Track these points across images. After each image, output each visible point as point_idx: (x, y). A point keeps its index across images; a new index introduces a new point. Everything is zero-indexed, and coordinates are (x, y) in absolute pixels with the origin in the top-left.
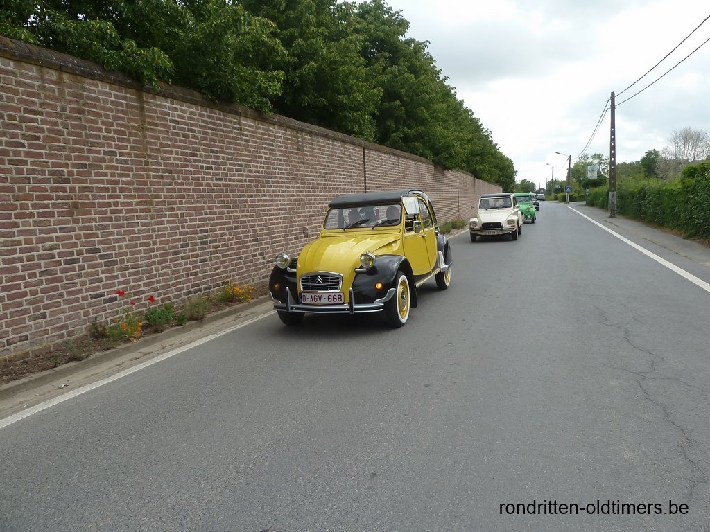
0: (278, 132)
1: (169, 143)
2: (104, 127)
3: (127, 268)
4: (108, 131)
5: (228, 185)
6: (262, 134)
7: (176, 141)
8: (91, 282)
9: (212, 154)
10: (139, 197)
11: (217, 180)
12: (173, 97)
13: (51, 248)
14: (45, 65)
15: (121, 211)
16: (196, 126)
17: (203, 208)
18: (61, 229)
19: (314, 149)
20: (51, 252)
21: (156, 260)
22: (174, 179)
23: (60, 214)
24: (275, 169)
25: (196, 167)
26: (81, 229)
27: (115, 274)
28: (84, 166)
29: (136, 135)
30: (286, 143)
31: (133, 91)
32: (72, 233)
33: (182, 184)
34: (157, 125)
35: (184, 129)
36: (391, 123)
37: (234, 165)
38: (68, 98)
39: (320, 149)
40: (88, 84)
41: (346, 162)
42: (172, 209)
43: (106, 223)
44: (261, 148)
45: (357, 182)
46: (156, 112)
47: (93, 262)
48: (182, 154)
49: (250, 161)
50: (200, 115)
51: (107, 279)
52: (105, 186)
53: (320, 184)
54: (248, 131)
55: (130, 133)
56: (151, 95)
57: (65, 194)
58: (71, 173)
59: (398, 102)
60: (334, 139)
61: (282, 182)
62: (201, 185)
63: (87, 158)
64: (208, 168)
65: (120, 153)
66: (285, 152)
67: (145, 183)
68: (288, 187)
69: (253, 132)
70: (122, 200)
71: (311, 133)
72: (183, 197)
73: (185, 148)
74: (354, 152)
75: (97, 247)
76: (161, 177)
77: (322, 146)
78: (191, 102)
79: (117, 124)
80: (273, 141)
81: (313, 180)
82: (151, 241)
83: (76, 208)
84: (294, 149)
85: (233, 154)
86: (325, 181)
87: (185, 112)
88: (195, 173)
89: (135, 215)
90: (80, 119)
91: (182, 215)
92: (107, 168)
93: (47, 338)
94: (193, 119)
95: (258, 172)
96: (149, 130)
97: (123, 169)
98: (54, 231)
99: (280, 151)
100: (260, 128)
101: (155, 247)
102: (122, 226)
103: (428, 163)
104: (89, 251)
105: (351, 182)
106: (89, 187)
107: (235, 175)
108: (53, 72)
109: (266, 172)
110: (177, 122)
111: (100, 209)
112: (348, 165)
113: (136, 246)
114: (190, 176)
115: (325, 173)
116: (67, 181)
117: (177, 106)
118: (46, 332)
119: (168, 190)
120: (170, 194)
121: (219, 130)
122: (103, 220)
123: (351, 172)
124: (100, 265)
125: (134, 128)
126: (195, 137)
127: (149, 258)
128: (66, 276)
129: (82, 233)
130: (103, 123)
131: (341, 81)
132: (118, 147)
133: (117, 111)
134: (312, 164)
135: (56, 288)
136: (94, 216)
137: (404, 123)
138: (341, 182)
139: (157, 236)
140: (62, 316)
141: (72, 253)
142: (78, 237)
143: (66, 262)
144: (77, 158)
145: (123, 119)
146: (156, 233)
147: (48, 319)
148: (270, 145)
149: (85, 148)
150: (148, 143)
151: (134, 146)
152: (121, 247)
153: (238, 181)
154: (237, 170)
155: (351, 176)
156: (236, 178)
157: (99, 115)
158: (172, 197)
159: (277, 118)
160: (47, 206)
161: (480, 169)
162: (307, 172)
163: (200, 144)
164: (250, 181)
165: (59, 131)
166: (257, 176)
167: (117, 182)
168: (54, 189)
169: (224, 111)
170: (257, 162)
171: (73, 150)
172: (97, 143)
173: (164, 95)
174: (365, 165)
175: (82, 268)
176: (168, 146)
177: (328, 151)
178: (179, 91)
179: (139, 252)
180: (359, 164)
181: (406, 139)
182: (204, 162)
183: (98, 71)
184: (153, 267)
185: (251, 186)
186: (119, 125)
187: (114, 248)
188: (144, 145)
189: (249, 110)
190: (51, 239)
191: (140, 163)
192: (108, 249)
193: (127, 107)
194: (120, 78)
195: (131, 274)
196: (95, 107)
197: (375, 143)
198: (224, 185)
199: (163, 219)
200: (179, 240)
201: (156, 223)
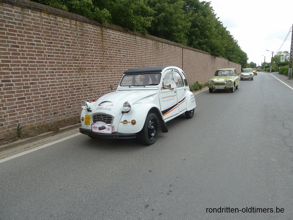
0: (150, 42)
1: (111, 46)
2: (90, 41)
3: (96, 92)
4: (91, 42)
5: (131, 62)
6: (144, 43)
7: (113, 46)
8: (85, 96)
9: (126, 51)
10: (101, 66)
11: (127, 60)
12: (112, 29)
13: (73, 84)
14: (72, 19)
15: (94, 71)
16: (120, 40)
17: (122, 71)
18: (76, 77)
19: (163, 48)
20: (72, 85)
21: (106, 89)
22: (112, 60)
23: (76, 72)
24: (148, 56)
25: (120, 55)
26: (82, 77)
27: (92, 94)
28: (83, 55)
29: (100, 44)
30: (152, 46)
31: (100, 27)
32: (79, 79)
33: (115, 62)
34: (107, 40)
35: (116, 41)
36: (194, 37)
37: (133, 55)
38: (79, 30)
39: (165, 49)
40: (85, 25)
41: (175, 54)
42: (111, 71)
43: (90, 76)
44: (143, 48)
45: (179, 62)
46: (107, 35)
47: (85, 89)
48: (115, 50)
49: (139, 53)
50: (122, 36)
51: (90, 95)
52: (90, 62)
53: (165, 63)
54: (139, 41)
55: (98, 43)
56: (105, 29)
57: (77, 65)
58: (79, 58)
59: (197, 29)
60: (171, 44)
61: (151, 62)
62: (122, 62)
63: (84, 52)
64: (124, 56)
65: (95, 50)
66: (152, 50)
67: (103, 61)
68: (153, 64)
69: (140, 42)
70: (95, 67)
71: (162, 42)
72: (115, 66)
73: (116, 48)
74: (178, 50)
75: (87, 84)
76: (108, 59)
77: (166, 47)
78: (119, 31)
79: (94, 39)
80: (148, 45)
81: (162, 61)
82: (104, 82)
83: (81, 70)
84: (155, 49)
85: (133, 51)
86: (167, 61)
87: (117, 34)
88: (120, 58)
89: (99, 73)
90: (82, 38)
91: (115, 73)
92: (91, 55)
93: (71, 115)
94: (119, 37)
95: (142, 57)
96: (104, 42)
97: (96, 56)
98: (73, 78)
99: (150, 49)
100: (143, 40)
101: (105, 85)
102: (94, 77)
103: (209, 55)
104: (84, 85)
105: (177, 62)
106: (85, 62)
107: (133, 59)
108: (74, 21)
109: (145, 58)
110: (114, 39)
111: (88, 70)
112: (176, 55)
113: (99, 84)
114: (118, 59)
115: (167, 58)
116: (78, 60)
117: (114, 33)
118: (71, 113)
119: (110, 64)
120: (111, 65)
121: (128, 41)
122: (89, 74)
123: (177, 58)
124: (87, 90)
125: (99, 41)
126: (120, 44)
127: (103, 89)
128: (77, 94)
129: (82, 79)
130: (90, 39)
131: (174, 21)
132: (94, 48)
133: (94, 35)
134: (162, 55)
135: (74, 98)
136: (86, 73)
137: (199, 37)
138: (173, 62)
139: (106, 81)
140: (76, 107)
141: (79, 86)
142: (81, 80)
143: (77, 89)
144: (81, 52)
145: (96, 38)
146: (106, 80)
147: (71, 108)
148: (147, 47)
149: (84, 48)
150: (104, 46)
151: (99, 48)
152: (94, 84)
153: (135, 61)
154: (134, 57)
155: (177, 59)
156: (134, 60)
157: (88, 36)
158: (111, 67)
159: (150, 36)
160: (71, 69)
161: (232, 57)
162: (160, 57)
163: (122, 47)
164: (139, 61)
165: (76, 42)
166: (141, 59)
167: (93, 61)
168: (74, 63)
169: (130, 34)
170: (141, 54)
171: (80, 49)
172: (87, 46)
173: (110, 28)
174: (183, 55)
175: (82, 91)
176: (111, 48)
177: (168, 49)
178: (114, 26)
179: (100, 86)
180: (180, 54)
181: (200, 44)
182: (123, 53)
183: (88, 20)
184: (105, 92)
185: (139, 63)
186: (95, 40)
187: (92, 85)
188: (103, 47)
189: (139, 33)
190: (72, 81)
191: (101, 54)
192: (90, 85)
193: (97, 33)
194: (95, 23)
195: (97, 94)
196: (87, 33)
197: (187, 46)
198: (130, 62)
199: (108, 75)
200: (113, 83)
201: (106, 76)
